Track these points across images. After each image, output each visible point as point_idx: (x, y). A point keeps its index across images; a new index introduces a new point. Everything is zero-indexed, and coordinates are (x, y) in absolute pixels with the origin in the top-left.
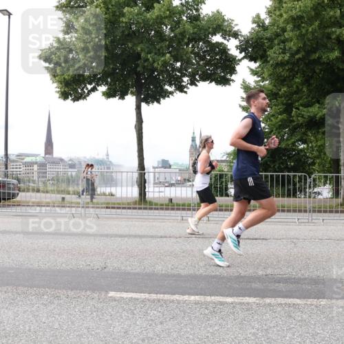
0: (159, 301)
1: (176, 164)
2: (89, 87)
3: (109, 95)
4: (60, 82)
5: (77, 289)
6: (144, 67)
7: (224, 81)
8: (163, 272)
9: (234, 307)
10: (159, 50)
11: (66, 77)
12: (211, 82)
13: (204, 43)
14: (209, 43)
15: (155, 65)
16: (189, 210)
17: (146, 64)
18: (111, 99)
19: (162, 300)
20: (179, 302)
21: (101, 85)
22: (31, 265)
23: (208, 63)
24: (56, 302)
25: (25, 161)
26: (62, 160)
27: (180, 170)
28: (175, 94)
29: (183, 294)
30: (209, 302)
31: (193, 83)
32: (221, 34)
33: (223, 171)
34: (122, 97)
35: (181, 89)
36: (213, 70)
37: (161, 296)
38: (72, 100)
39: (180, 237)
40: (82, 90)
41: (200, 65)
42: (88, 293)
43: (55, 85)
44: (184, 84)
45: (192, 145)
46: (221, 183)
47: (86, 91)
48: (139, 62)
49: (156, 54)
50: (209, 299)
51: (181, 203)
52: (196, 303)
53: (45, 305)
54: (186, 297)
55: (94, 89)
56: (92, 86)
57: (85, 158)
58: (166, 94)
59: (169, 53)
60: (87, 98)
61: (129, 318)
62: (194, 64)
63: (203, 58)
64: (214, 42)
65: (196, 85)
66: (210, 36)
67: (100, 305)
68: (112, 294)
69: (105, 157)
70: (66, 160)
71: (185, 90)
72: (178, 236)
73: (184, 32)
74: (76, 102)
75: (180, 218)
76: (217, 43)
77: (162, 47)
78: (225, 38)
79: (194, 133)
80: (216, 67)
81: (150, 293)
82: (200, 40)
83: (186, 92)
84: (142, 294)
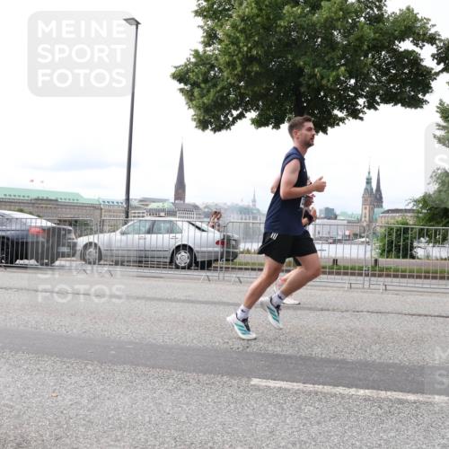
0: (316, 393)
1: (344, 214)
2: (235, 113)
3: (259, 123)
4: (198, 108)
5: (210, 373)
6: (309, 86)
7: (415, 103)
8: (324, 356)
9: (417, 407)
10: (328, 62)
11: (205, 101)
12: (396, 104)
13: (387, 52)
14: (395, 53)
15: (324, 82)
16: (360, 275)
17: (310, 82)
18: (263, 128)
19: (321, 392)
20: (343, 396)
21: (249, 111)
22: (155, 339)
23: (393, 79)
24: (184, 387)
25: (150, 207)
26: (196, 207)
27: (349, 222)
28: (346, 121)
29: (349, 386)
30: (384, 399)
31: (372, 105)
32: (411, 39)
33: (407, 224)
34: (277, 126)
35: (355, 114)
36: (400, 87)
37: (319, 388)
38: (212, 130)
39: (347, 311)
40: (226, 116)
41: (382, 82)
42: (225, 378)
43: (192, 112)
44: (359, 107)
45: (366, 189)
46: (406, 239)
47: (231, 119)
48: (301, 79)
49: (324, 68)
50: (383, 394)
51: (350, 266)
52: (366, 399)
53: (170, 391)
54: (353, 391)
55: (241, 116)
56: (238, 112)
57: (225, 204)
58: (335, 122)
59: (343, 65)
60: (232, 127)
61: (275, 415)
62: (373, 82)
63: (385, 72)
64: (402, 50)
65: (376, 109)
66: (397, 42)
67: (239, 396)
68: (255, 381)
69: (251, 204)
70: (201, 207)
71: (361, 115)
72: (345, 308)
73: (362, 36)
74: (217, 133)
75: (347, 286)
76: (406, 51)
77: (332, 58)
78: (417, 45)
79: (369, 173)
80: (403, 83)
81: (304, 383)
82: (383, 48)
83: (361, 119)
84: (295, 384)
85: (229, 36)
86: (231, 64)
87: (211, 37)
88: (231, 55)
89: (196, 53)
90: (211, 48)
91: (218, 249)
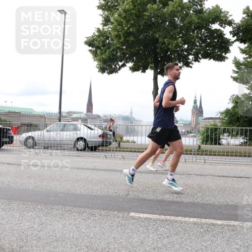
0: (166, 220)
1: (182, 120)
2: (120, 64)
3: (134, 69)
4: (100, 60)
5: (107, 210)
6: (161, 49)
7: (221, 58)
8: (170, 200)
9: (222, 228)
10: (172, 36)
11: (104, 57)
12: (210, 59)
13: (205, 30)
14: (209, 30)
15: (170, 46)
16: (191, 154)
17: (162, 47)
18: (136, 72)
19: (169, 220)
20: (181, 222)
21: (128, 62)
22: (76, 191)
23: (208, 45)
24: (92, 218)
25: (73, 116)
26: (99, 116)
27: (184, 125)
28: (183, 68)
29: (185, 216)
30: (204, 224)
31: (197, 59)
32: (218, 23)
33: (217, 126)
34: (144, 71)
35: (187, 64)
36: (212, 50)
37: (168, 217)
38: (107, 73)
39: (183, 174)
40: (115, 66)
41: (202, 47)
42: (115, 213)
43: (96, 63)
44: (190, 61)
45: (194, 107)
46: (216, 134)
47: (118, 67)
48: (157, 45)
49: (170, 38)
50: (204, 221)
52: (195, 223)
53: (85, 220)
54: (187, 219)
55: (124, 65)
56: (122, 63)
57: (115, 115)
59: (180, 37)
60: (119, 72)
61: (144, 233)
62: (197, 46)
63: (204, 41)
64: (213, 29)
65: (199, 62)
66: (210, 25)
67: (123, 222)
68: (132, 214)
69: (130, 115)
70: (102, 116)
71: (191, 65)
72: (182, 173)
73: (191, 21)
74: (110, 75)
76: (216, 30)
77: (174, 33)
78: (221, 26)
79: (195, 97)
80: (214, 47)
81: (160, 215)
82: (203, 28)
83: (191, 67)
84: (154, 215)
85: (117, 21)
86: (118, 36)
87: (107, 21)
88: (118, 31)
89: (99, 30)
90: (107, 27)
91: (100, 140)
